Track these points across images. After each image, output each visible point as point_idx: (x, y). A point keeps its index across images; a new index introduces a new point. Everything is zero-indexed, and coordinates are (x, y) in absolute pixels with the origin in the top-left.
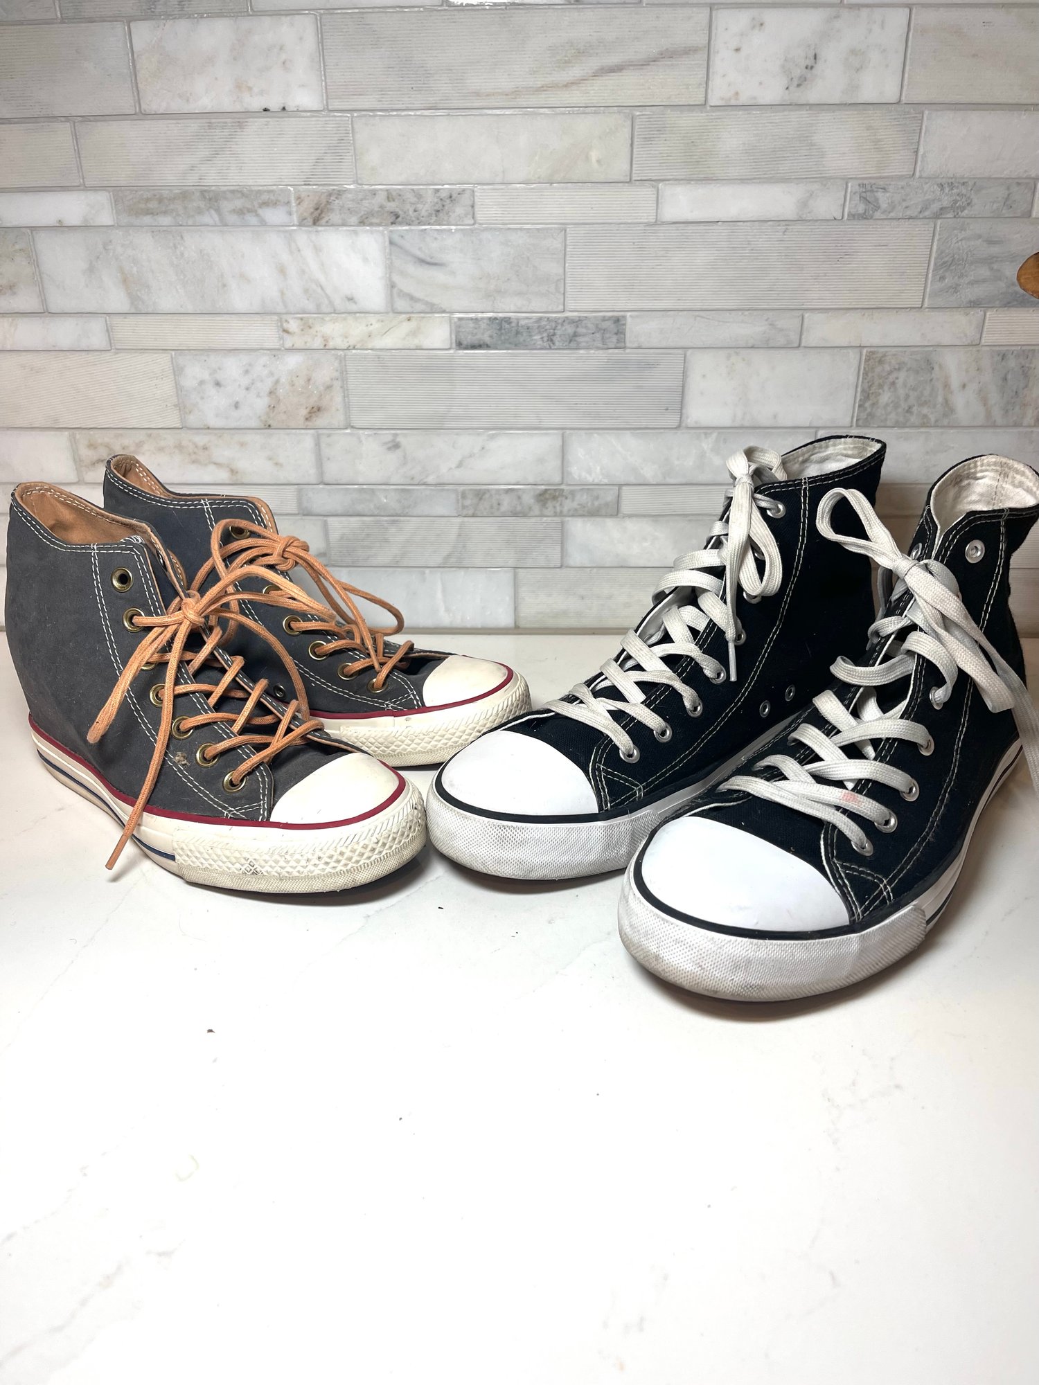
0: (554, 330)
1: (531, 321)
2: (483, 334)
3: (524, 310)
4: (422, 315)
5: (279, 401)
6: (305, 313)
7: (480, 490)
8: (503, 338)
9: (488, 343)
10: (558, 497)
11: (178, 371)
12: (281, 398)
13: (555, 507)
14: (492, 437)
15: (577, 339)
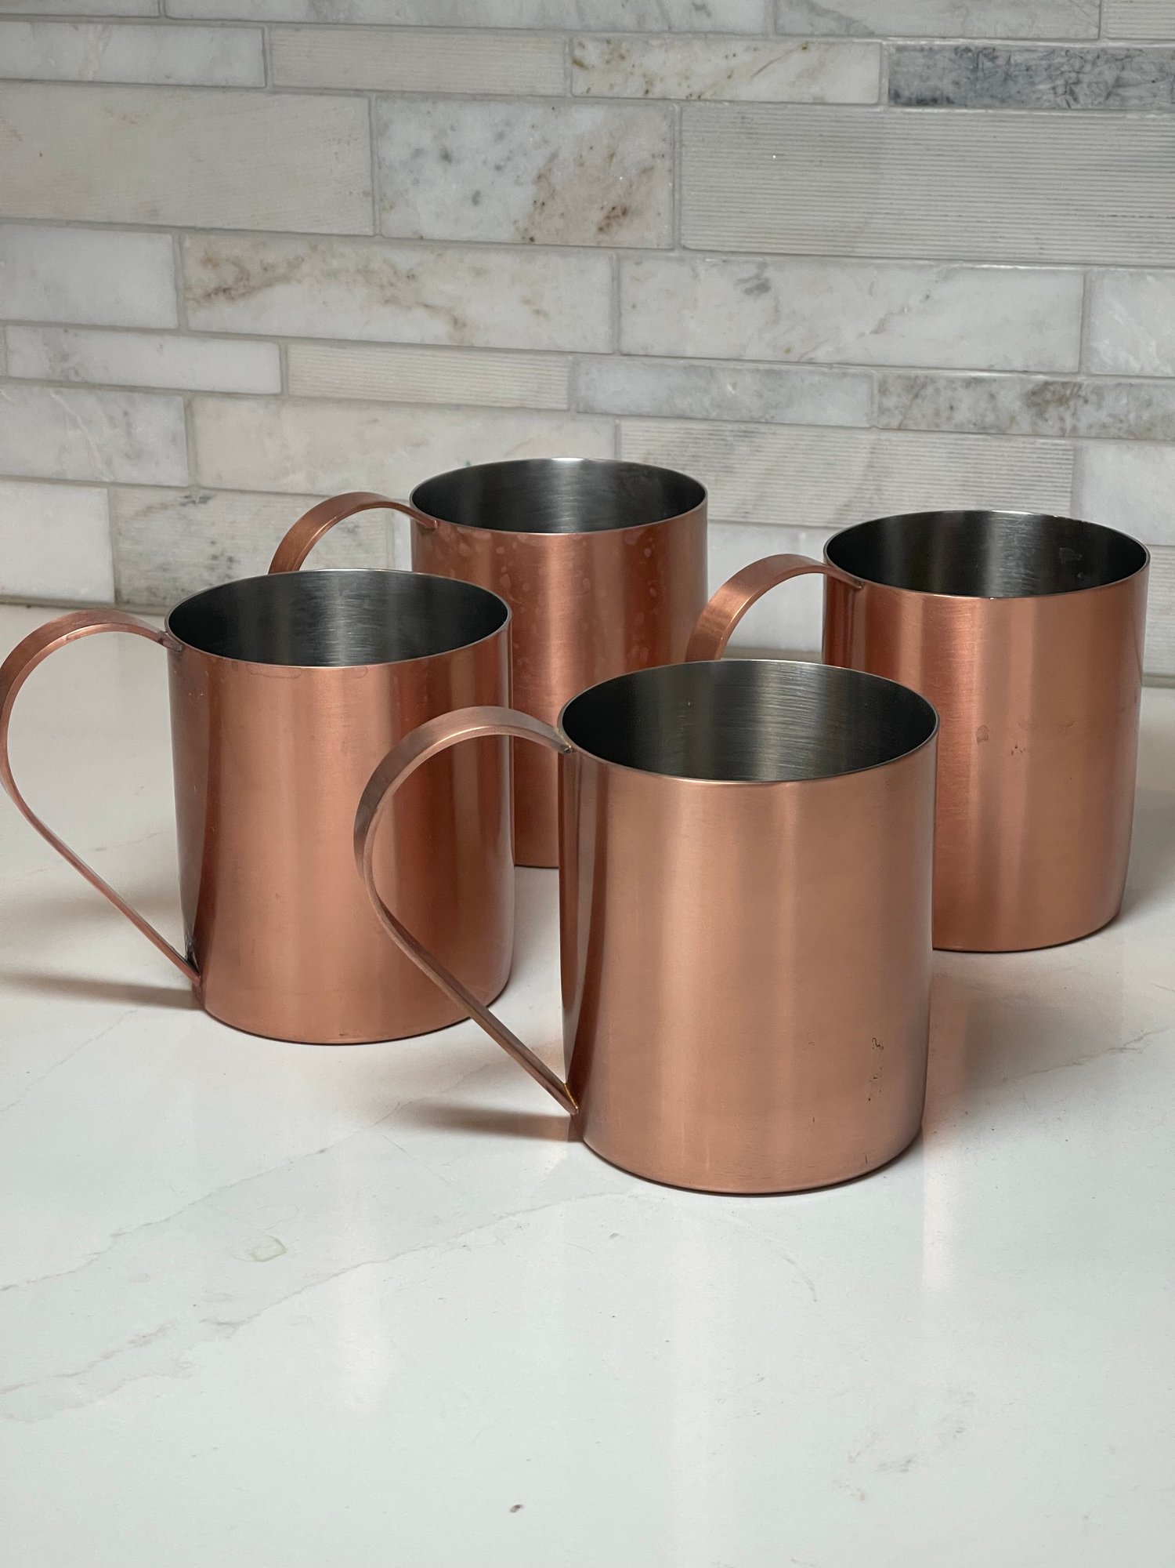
0: (1078, 73)
1: (1035, 55)
2: (941, 78)
3: (1021, 34)
4: (831, 40)
5: (553, 194)
6: (615, 30)
7: (916, 378)
8: (978, 86)
9: (951, 95)
10: (1068, 400)
11: (377, 131)
12: (558, 188)
13: (1062, 419)
14: (946, 277)
15: (1120, 91)
